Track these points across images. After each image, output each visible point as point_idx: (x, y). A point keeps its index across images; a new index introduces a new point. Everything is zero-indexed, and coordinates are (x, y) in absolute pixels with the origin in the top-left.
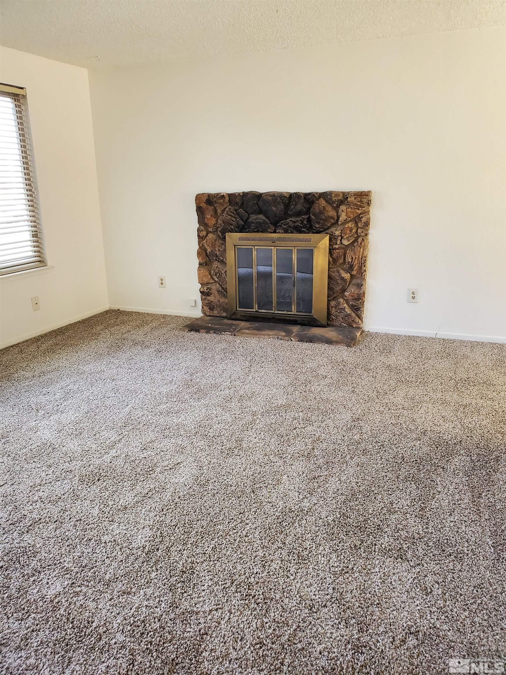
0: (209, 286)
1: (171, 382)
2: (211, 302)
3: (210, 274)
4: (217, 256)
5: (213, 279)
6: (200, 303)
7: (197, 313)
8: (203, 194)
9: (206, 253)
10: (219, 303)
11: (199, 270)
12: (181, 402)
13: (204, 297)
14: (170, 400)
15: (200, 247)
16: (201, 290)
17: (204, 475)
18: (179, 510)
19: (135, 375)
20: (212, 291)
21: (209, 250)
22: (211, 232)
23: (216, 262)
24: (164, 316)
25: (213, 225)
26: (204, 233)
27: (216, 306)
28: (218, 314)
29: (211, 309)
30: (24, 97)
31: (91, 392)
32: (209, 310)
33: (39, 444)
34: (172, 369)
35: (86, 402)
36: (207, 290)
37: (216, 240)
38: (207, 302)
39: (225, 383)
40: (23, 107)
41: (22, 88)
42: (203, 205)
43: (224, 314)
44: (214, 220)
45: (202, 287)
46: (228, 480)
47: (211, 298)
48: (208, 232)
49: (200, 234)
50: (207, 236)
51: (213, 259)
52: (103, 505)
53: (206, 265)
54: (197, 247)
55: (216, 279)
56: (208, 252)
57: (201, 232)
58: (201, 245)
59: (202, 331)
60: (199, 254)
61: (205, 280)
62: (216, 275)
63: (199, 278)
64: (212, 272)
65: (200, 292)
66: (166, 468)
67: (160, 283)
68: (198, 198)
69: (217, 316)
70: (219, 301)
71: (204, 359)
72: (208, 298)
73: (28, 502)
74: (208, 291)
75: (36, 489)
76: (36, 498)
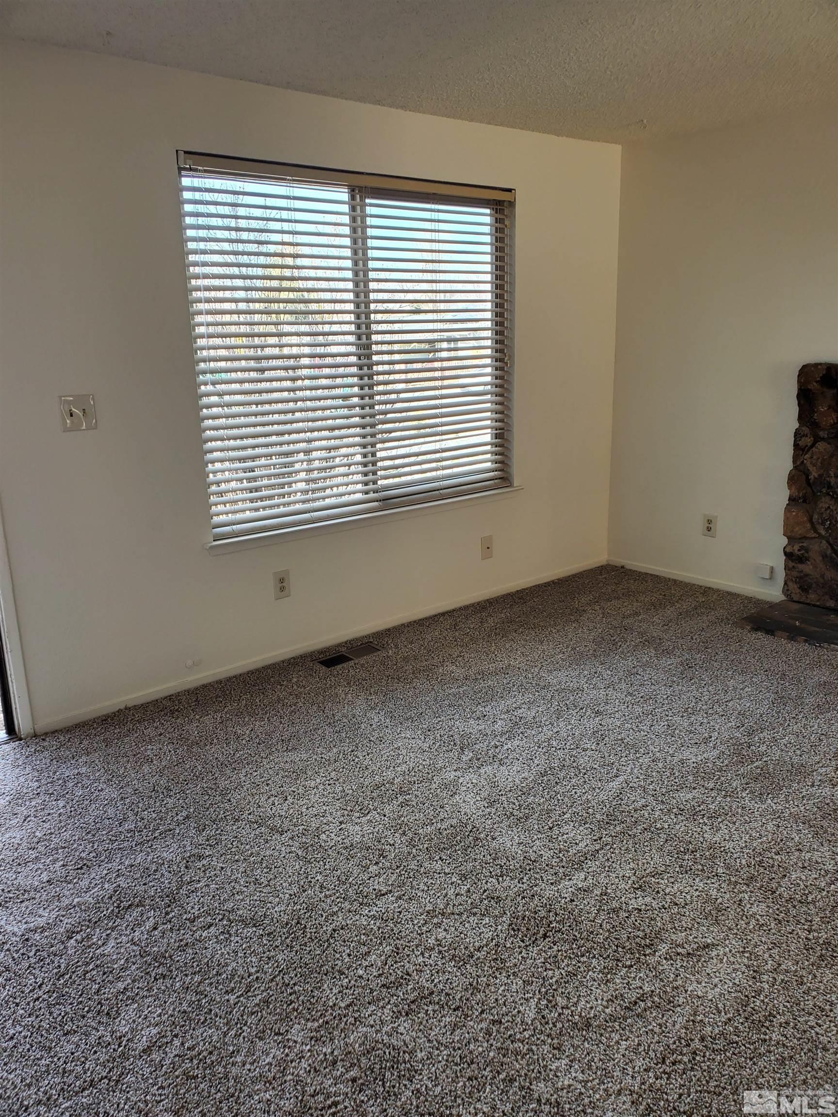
0: (805, 544)
2: (807, 575)
3: (811, 520)
4: (829, 487)
5: (816, 531)
6: (781, 575)
7: (774, 593)
8: (816, 365)
9: (808, 480)
10: (822, 581)
11: (788, 509)
13: (791, 564)
15: (796, 468)
16: (788, 550)
20: (810, 554)
21: (814, 474)
22: (823, 439)
23: (828, 498)
24: (707, 591)
25: (831, 425)
26: (809, 441)
27: (814, 585)
28: (818, 601)
29: (805, 588)
30: (512, 204)
32: (798, 591)
36: (799, 550)
37: (832, 456)
38: (795, 574)
40: (507, 222)
41: (510, 190)
42: (814, 386)
43: (831, 604)
44: (834, 417)
45: (789, 544)
47: (807, 568)
48: (817, 439)
49: (800, 443)
50: (813, 445)
51: (821, 492)
53: (805, 501)
54: (789, 466)
55: (823, 532)
56: (811, 477)
57: (803, 439)
58: (798, 463)
59: (779, 633)
60: (792, 480)
61: (799, 531)
62: (823, 524)
63: (786, 525)
64: (816, 516)
65: (785, 553)
67: (705, 528)
68: (806, 373)
69: (814, 605)
70: (823, 576)
72: (801, 566)
74: (802, 554)
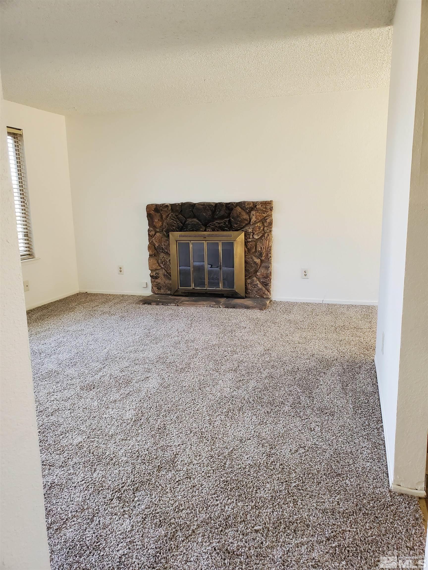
0: (157, 272)
1: (135, 334)
2: (159, 283)
3: (158, 263)
4: (163, 249)
5: (160, 266)
6: (150, 285)
7: (148, 292)
8: (152, 205)
9: (155, 247)
10: (164, 284)
11: (149, 259)
12: (144, 345)
13: (153, 280)
14: (136, 344)
15: (150, 243)
16: (151, 275)
17: (166, 382)
18: (152, 400)
19: (107, 331)
20: (159, 275)
21: (157, 245)
22: (158, 232)
23: (163, 253)
24: (123, 296)
25: (160, 226)
26: (153, 233)
27: (162, 287)
28: (164, 292)
29: (159, 289)
30: (21, 135)
31: (77, 342)
32: (157, 290)
33: (47, 371)
34: (134, 327)
35: (75, 348)
36: (155, 274)
37: (162, 238)
38: (155, 283)
39: (174, 334)
40: (20, 143)
41: (20, 130)
42: (152, 212)
43: (169, 292)
44: (161, 223)
45: (151, 272)
46: (182, 384)
47: (159, 281)
48: (156, 232)
49: (150, 234)
50: (155, 234)
51: (160, 251)
52: (100, 400)
53: (155, 256)
54: (148, 243)
55: (163, 266)
56: (156, 246)
57: (151, 232)
58: (151, 242)
59: (153, 303)
60: (149, 248)
61: (154, 267)
62: (162, 263)
63: (149, 265)
64: (159, 261)
66: (139, 380)
67: (119, 271)
68: (149, 207)
69: (163, 294)
70: (165, 283)
71: (157, 320)
72: (157, 280)
73: (47, 401)
74: (157, 276)
75: (51, 394)
76: (52, 399)
